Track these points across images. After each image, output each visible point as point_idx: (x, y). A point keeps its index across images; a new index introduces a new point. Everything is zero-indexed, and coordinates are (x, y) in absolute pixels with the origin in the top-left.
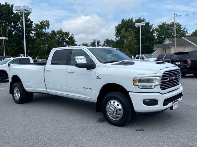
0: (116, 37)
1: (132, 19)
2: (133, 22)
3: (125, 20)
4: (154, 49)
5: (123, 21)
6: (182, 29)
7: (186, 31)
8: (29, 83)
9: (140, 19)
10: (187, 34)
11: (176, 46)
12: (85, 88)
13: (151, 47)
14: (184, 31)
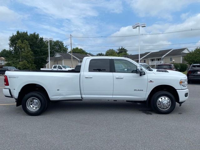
0: (10, 46)
1: (27, 33)
2: (28, 35)
3: (20, 33)
4: (47, 61)
5: (18, 32)
6: (64, 47)
7: (67, 49)
8: (58, 91)
9: (35, 34)
10: (68, 51)
11: (72, 60)
12: (136, 90)
13: (45, 59)
14: (66, 49)
